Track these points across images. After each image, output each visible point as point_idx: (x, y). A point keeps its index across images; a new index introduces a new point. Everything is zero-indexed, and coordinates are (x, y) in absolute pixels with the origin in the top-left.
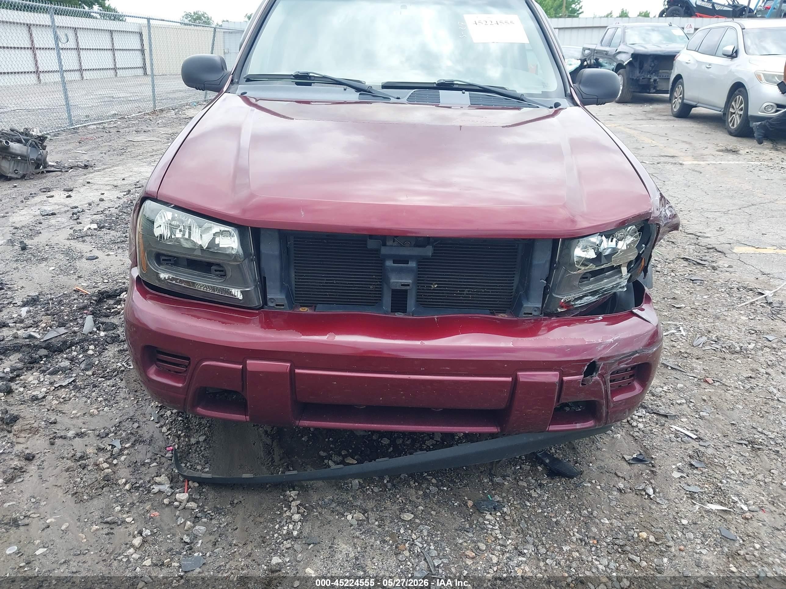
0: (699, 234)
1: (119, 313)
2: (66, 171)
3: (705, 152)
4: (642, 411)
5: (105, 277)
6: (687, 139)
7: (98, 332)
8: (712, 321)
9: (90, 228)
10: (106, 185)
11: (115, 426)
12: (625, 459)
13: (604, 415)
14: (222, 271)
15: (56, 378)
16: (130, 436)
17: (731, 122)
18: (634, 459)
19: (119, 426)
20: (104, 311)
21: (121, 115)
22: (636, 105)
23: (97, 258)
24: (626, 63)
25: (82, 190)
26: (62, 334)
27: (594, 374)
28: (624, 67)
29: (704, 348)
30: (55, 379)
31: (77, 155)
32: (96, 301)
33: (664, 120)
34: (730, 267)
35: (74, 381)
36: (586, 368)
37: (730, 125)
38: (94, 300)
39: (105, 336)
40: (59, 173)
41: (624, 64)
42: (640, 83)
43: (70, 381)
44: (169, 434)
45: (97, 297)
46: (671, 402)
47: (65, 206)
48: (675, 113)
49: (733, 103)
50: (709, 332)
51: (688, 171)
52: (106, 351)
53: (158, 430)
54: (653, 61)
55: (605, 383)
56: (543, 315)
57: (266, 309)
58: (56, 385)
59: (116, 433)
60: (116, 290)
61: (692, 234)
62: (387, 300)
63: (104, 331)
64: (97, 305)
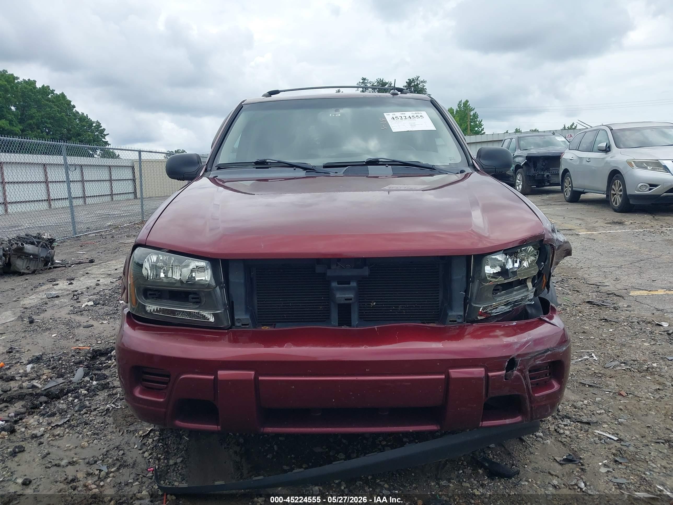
0: (599, 284)
1: (110, 367)
2: (69, 267)
3: (596, 225)
4: (567, 421)
5: (98, 339)
6: (579, 216)
7: (91, 381)
8: (619, 348)
9: (87, 305)
10: (102, 274)
11: (103, 454)
12: (556, 460)
13: (529, 409)
14: (198, 298)
15: (53, 419)
16: (116, 461)
17: (614, 201)
18: (564, 460)
19: (106, 455)
20: (97, 366)
21: (115, 226)
22: (536, 196)
23: (92, 326)
24: (523, 164)
25: (82, 279)
26: (60, 384)
27: (515, 369)
28: (521, 167)
29: (615, 369)
30: (53, 421)
31: (79, 255)
32: (90, 357)
33: (559, 205)
34: (628, 306)
35: (68, 421)
36: (507, 364)
37: (614, 204)
38: (89, 357)
39: (97, 384)
40: (64, 268)
41: (521, 165)
42: (536, 179)
43: (65, 421)
44: (150, 458)
45: (91, 354)
46: (592, 412)
47: (67, 291)
48: (567, 199)
49: (613, 187)
50: (618, 356)
51: (583, 239)
52: (97, 396)
53: (141, 456)
54: (544, 161)
55: (525, 378)
56: (466, 322)
57: (234, 329)
58: (53, 425)
59: (103, 461)
60: (108, 349)
61: (593, 284)
62: (334, 315)
63: (96, 381)
64: (91, 361)
